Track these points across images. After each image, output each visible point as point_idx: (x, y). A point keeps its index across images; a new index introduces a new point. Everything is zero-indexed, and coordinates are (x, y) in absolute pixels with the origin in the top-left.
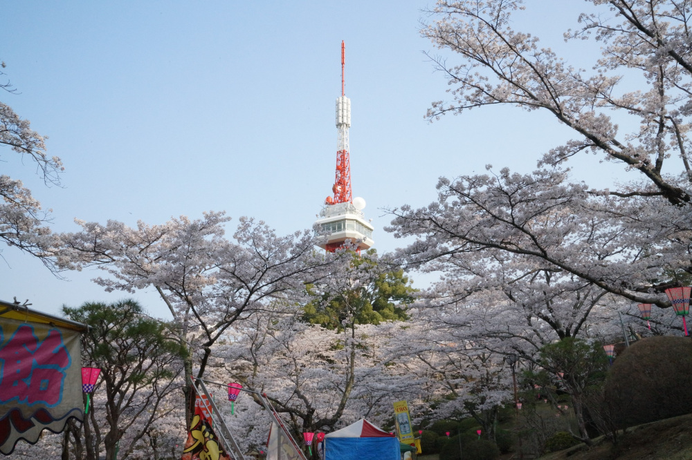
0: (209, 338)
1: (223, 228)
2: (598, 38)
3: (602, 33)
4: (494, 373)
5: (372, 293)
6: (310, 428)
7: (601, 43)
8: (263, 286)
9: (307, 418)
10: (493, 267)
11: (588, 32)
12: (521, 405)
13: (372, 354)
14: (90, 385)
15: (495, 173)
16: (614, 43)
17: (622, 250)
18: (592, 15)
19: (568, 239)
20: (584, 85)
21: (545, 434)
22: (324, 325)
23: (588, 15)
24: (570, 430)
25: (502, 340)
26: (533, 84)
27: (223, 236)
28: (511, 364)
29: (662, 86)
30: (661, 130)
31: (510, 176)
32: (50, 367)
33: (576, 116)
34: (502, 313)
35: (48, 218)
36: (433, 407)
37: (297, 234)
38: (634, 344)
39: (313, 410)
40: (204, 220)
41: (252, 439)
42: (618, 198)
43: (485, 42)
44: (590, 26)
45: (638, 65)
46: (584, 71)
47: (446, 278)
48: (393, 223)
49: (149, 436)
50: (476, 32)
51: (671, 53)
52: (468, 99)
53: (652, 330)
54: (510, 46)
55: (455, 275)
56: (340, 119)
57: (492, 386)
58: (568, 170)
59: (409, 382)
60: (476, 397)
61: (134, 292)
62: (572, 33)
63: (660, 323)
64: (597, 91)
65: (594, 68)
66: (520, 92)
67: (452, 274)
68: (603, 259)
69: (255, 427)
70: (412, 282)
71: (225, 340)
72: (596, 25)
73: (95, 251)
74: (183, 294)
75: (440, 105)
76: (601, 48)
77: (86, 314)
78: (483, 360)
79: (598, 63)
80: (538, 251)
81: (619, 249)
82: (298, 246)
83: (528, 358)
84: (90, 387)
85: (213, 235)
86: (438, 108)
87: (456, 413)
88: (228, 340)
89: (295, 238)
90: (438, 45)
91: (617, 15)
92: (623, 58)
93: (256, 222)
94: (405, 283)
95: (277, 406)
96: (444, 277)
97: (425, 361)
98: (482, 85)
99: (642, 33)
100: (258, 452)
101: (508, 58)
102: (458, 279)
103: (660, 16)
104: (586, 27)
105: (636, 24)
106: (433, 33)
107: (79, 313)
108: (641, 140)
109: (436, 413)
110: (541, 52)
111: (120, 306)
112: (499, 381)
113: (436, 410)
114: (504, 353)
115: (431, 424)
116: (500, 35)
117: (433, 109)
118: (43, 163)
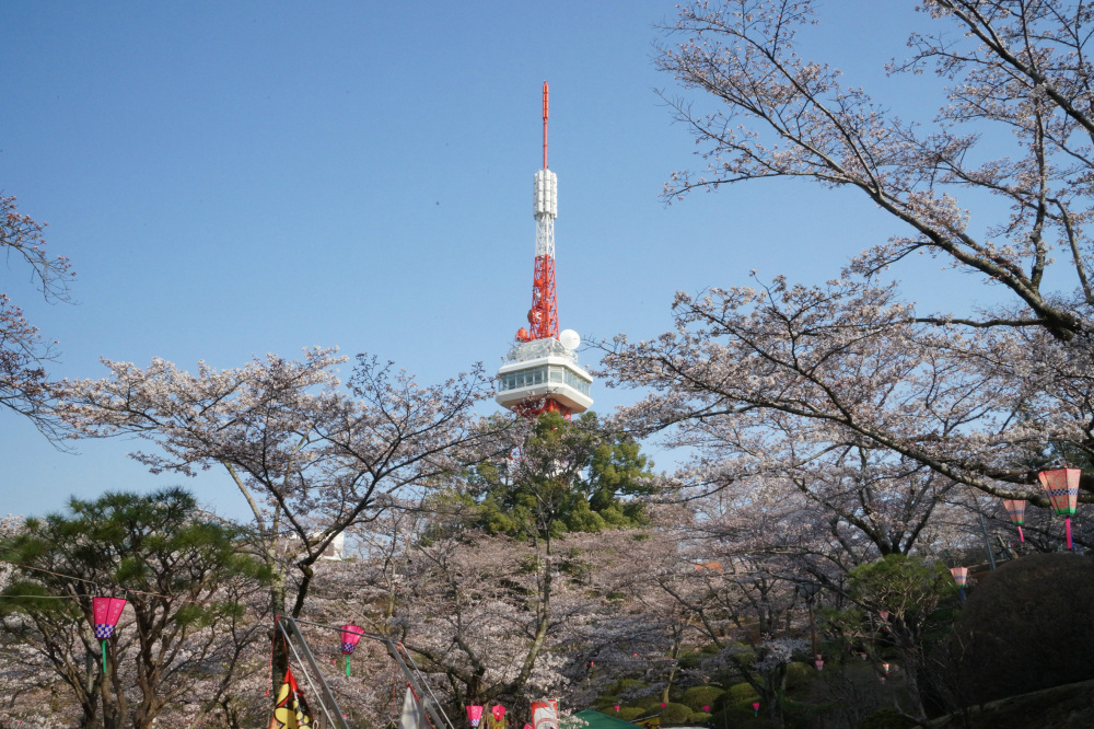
0: (310, 552)
2: (939, 72)
3: (946, 64)
4: (780, 612)
5: (589, 482)
6: (477, 699)
8: (397, 467)
9: (473, 682)
10: (776, 440)
11: (923, 63)
12: (822, 662)
13: (587, 580)
14: (107, 626)
16: (965, 81)
17: (981, 415)
18: (929, 36)
20: (918, 147)
21: (860, 711)
22: (511, 533)
23: (923, 36)
24: (897, 706)
25: (791, 559)
28: (807, 597)
29: (1041, 150)
30: (1040, 221)
31: (789, 288)
33: (904, 198)
34: (792, 515)
35: (52, 354)
37: (449, 382)
38: (1003, 566)
39: (483, 670)
40: (304, 361)
42: (970, 329)
43: (757, 78)
44: (926, 54)
45: (1004, 116)
46: (918, 125)
47: (700, 455)
48: (602, 363)
51: (1054, 96)
52: (728, 167)
54: (797, 86)
55: (715, 453)
56: (541, 205)
57: (779, 631)
58: (895, 284)
59: (644, 625)
60: (752, 649)
61: (195, 475)
62: (899, 64)
64: (939, 158)
65: (934, 121)
66: (814, 159)
67: (711, 450)
70: (652, 465)
72: (935, 52)
73: (128, 410)
74: (264, 478)
75: (684, 178)
76: (944, 88)
77: (109, 511)
78: (763, 590)
79: (940, 114)
80: (837, 413)
81: (978, 411)
83: (833, 588)
84: (107, 629)
85: (321, 385)
86: (680, 183)
89: (445, 388)
90: (683, 84)
91: (967, 36)
92: (980, 105)
94: (641, 467)
96: (698, 454)
97: (671, 592)
98: (750, 145)
99: (1008, 65)
103: (1039, 38)
104: (919, 54)
105: (997, 51)
106: (676, 64)
107: (97, 510)
109: (687, 675)
110: (847, 94)
111: (161, 497)
112: (788, 623)
114: (795, 580)
116: (779, 67)
117: (673, 184)
118: (41, 267)
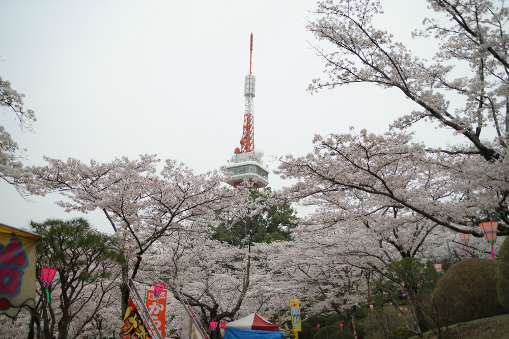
0: (141, 249)
1: (155, 167)
2: (436, 37)
3: (440, 33)
4: (354, 282)
5: (266, 220)
6: (215, 319)
7: (438, 40)
8: (182, 211)
9: (214, 311)
10: (355, 203)
11: (430, 32)
12: (373, 306)
13: (265, 265)
14: (48, 281)
15: (356, 132)
16: (448, 41)
17: (450, 194)
18: (433, 19)
19: (411, 185)
20: (426, 71)
21: (389, 328)
22: (230, 243)
23: (430, 19)
24: (407, 326)
25: (360, 258)
26: (388, 69)
27: (155, 173)
28: (366, 276)
29: (482, 74)
30: (481, 106)
31: (368, 135)
32: (11, 266)
33: (419, 93)
34: (361, 238)
35: (23, 155)
36: (308, 306)
37: (209, 173)
38: (457, 263)
39: (218, 306)
40: (140, 160)
41: (173, 325)
42: (448, 155)
43: (353, 36)
44: (431, 28)
45: (465, 57)
46: (426, 60)
47: (320, 210)
48: (280, 168)
49: (96, 321)
50: (347, 29)
51: (490, 49)
52: (339, 77)
53: (471, 254)
54: (372, 40)
55: (327, 208)
56: (248, 90)
57: (353, 291)
58: (413, 133)
59: (290, 287)
60: (340, 299)
61: (87, 213)
62: (418, 32)
63: (477, 249)
64: (435, 76)
65: (433, 59)
66: (378, 74)
67: (325, 207)
68: (436, 200)
69: (176, 317)
70: (296, 213)
71: (156, 251)
72: (435, 27)
73: (57, 181)
74: (122, 215)
75: (319, 82)
76: (439, 44)
77: (48, 228)
78: (346, 272)
79: (436, 56)
80: (387, 192)
81: (449, 193)
82: (208, 182)
83: (379, 271)
84: (48, 283)
85: (147, 172)
86: (317, 84)
87: (325, 310)
88: (159, 251)
89: (207, 176)
90: (318, 37)
91: (451, 20)
92: (454, 51)
93: (178, 163)
94: (291, 213)
95: (192, 302)
96: (319, 210)
97: (303, 271)
98: (350, 67)
99: (469, 34)
100: (177, 335)
101: (370, 49)
102: (329, 212)
103: (483, 22)
104: (428, 28)
105: (464, 27)
106: (315, 28)
107: (43, 227)
108: (465, 113)
109: (310, 310)
110: (394, 45)
111: (73, 222)
112: (357, 288)
113: (310, 308)
114: (361, 267)
115: (306, 318)
116: (364, 31)
117: (313, 85)
118: (20, 114)
